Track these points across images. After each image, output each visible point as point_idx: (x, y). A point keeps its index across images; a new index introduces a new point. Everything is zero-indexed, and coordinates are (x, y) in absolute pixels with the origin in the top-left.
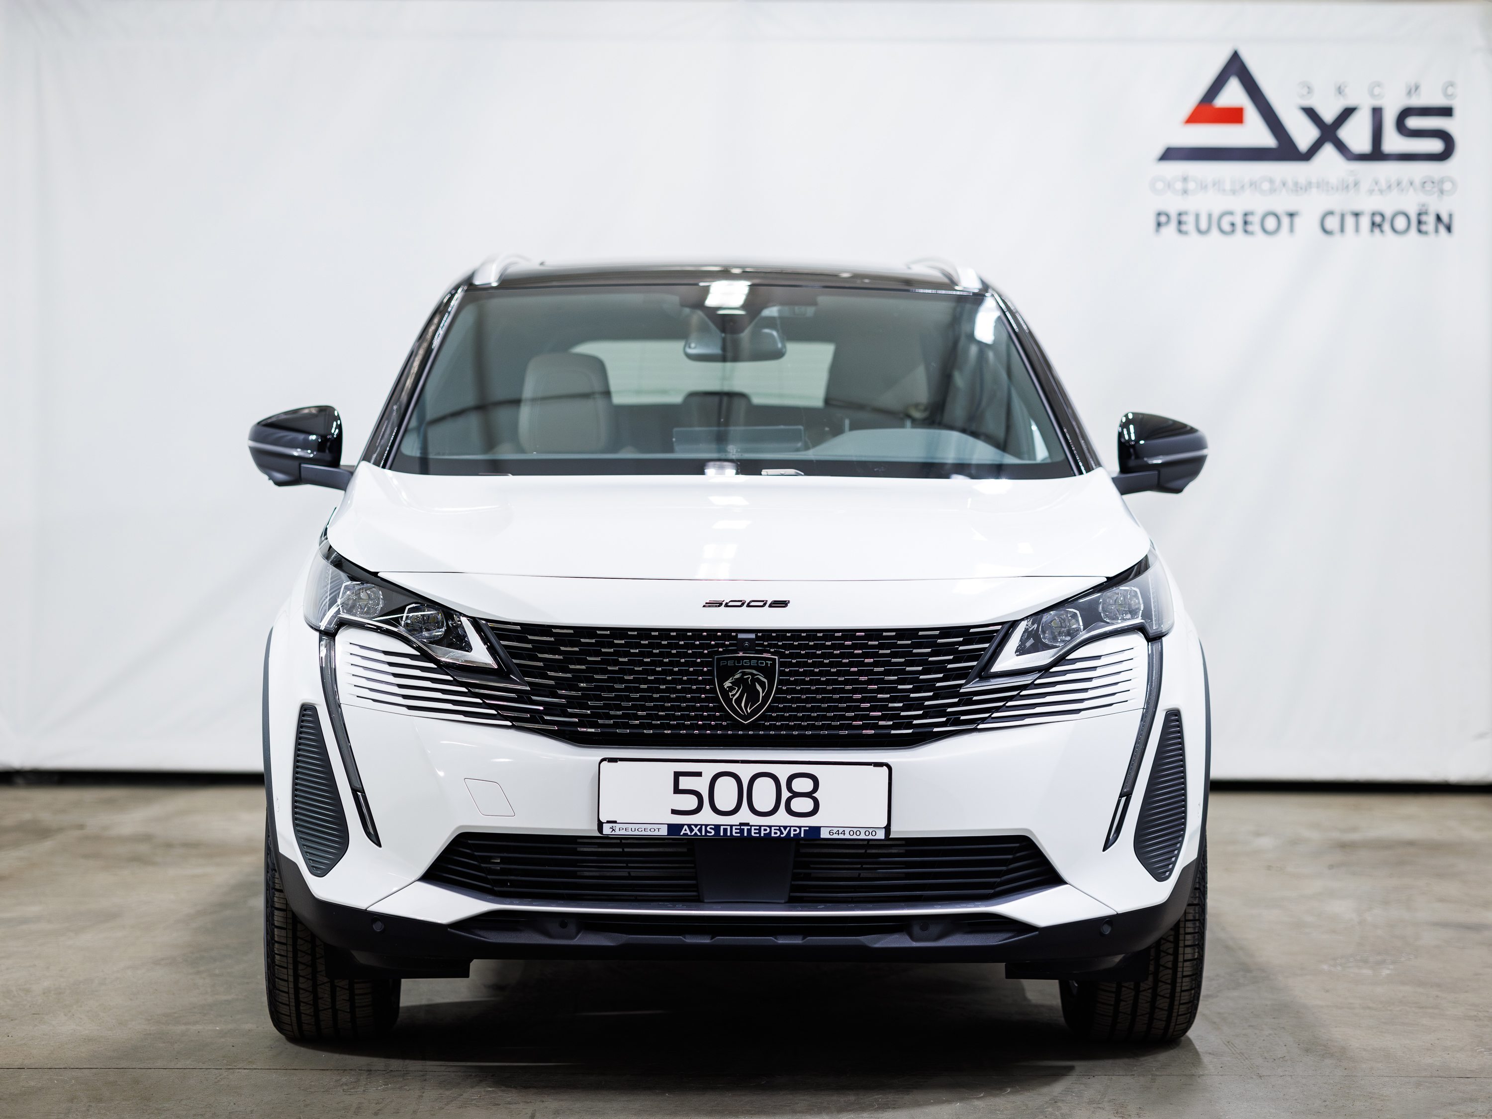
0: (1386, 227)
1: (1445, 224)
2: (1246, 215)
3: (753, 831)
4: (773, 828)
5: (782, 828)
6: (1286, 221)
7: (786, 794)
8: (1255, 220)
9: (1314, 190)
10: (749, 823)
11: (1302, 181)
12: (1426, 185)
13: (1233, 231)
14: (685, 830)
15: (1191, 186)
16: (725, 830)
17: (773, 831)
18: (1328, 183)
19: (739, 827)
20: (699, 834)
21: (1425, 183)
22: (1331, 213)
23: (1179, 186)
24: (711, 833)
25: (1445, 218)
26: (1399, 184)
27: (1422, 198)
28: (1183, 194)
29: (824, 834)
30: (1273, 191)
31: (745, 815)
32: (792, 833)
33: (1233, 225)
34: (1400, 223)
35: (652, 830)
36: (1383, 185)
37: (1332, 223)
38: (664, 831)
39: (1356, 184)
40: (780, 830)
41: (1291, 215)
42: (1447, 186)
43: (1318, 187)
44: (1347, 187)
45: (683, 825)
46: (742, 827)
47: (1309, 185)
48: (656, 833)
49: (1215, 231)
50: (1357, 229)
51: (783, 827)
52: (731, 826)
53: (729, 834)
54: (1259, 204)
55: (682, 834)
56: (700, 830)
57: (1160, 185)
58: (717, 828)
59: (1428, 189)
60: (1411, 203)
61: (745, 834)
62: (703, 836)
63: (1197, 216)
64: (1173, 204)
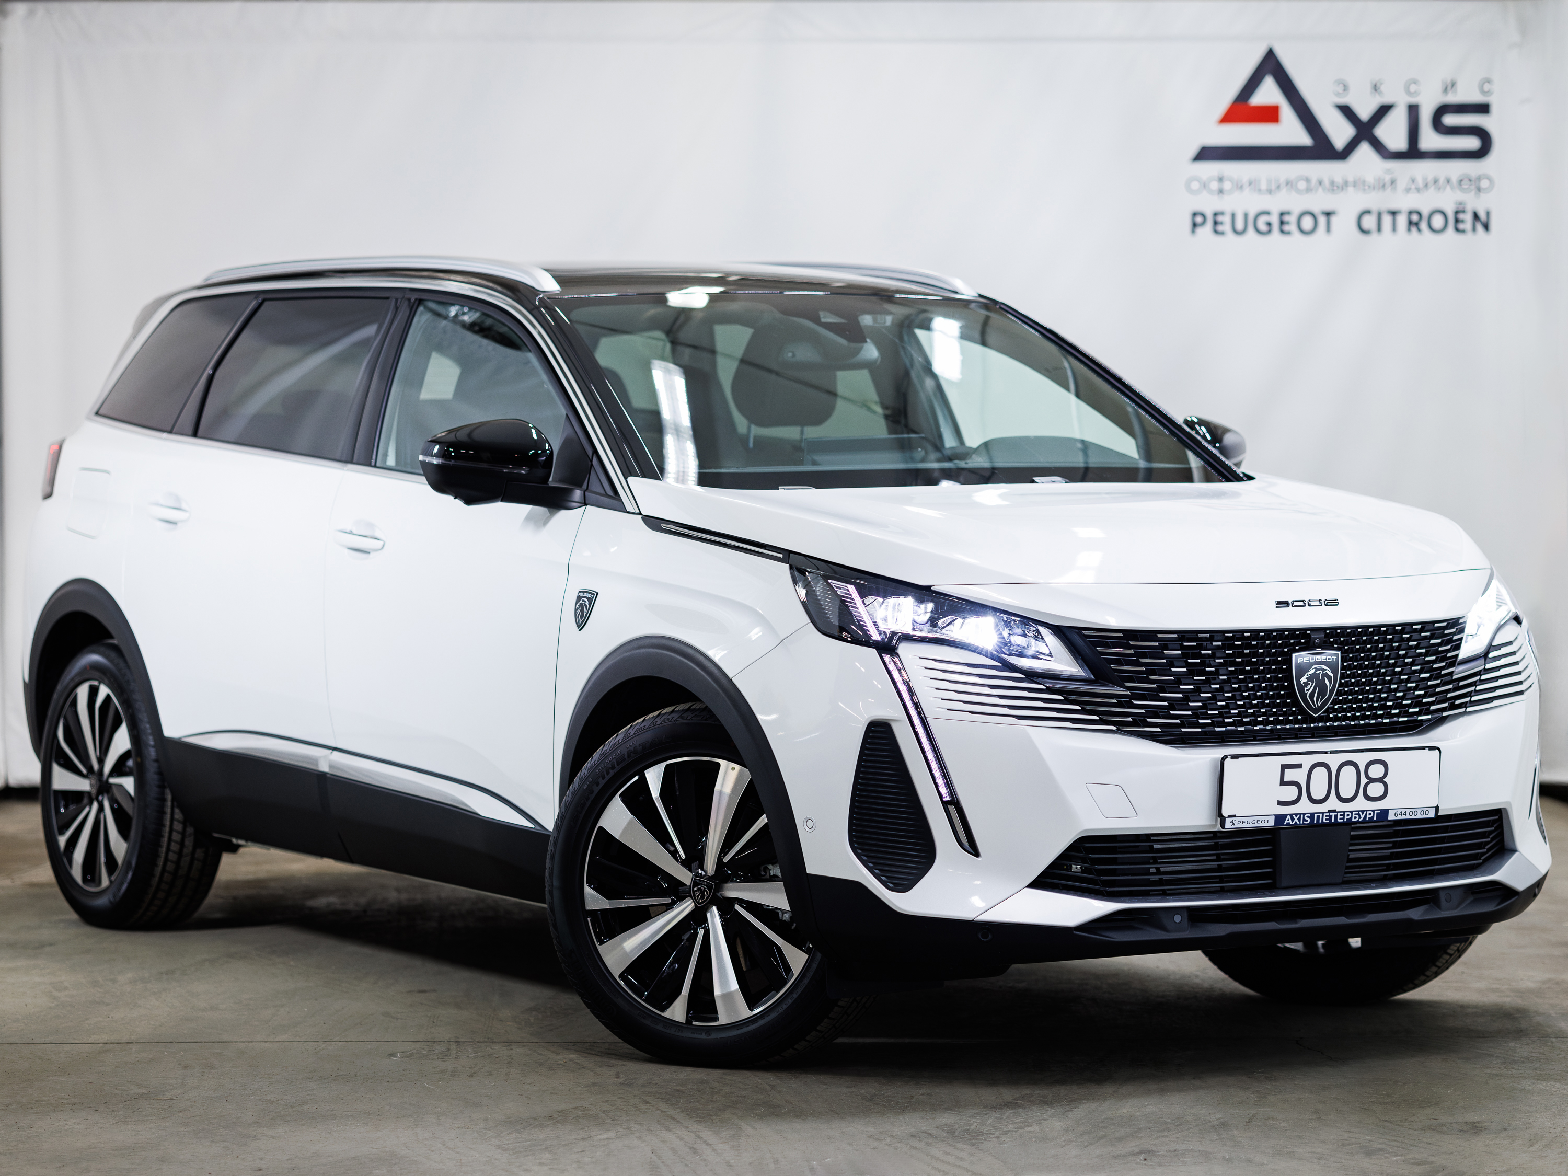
0: (1424, 225)
1: (1482, 222)
2: (1282, 214)
3: (1339, 817)
4: (1354, 813)
5: (1360, 813)
6: (1322, 220)
7: (1364, 781)
8: (1292, 219)
9: (1351, 189)
10: (1336, 810)
11: (1339, 180)
12: (1463, 183)
13: (1270, 231)
14: (1288, 820)
15: (1227, 185)
16: (1318, 817)
17: (1354, 816)
18: (1364, 182)
19: (1328, 814)
20: (1298, 823)
21: (1461, 181)
22: (1368, 212)
23: (1215, 185)
24: (1307, 821)
25: (1482, 216)
26: (1436, 181)
27: (1459, 196)
28: (1218, 194)
29: (1391, 816)
30: (1308, 190)
31: (1333, 803)
32: (1368, 816)
33: (1269, 224)
34: (1438, 221)
35: (1263, 822)
36: (1420, 183)
37: (1369, 222)
38: (1271, 823)
39: (1393, 182)
40: (1359, 814)
41: (1328, 214)
42: (1484, 184)
43: (1354, 186)
44: (1384, 186)
45: (1286, 815)
46: (1331, 814)
47: (1346, 183)
48: (1266, 824)
49: (1251, 230)
50: (1394, 229)
51: (1362, 811)
52: (1323, 813)
53: (1320, 822)
54: (1295, 203)
55: (1285, 824)
56: (1299, 819)
57: (1195, 185)
58: (1312, 815)
59: (1465, 187)
60: (1448, 201)
61: (1333, 821)
62: (1302, 824)
63: (1233, 216)
64: (1208, 205)
